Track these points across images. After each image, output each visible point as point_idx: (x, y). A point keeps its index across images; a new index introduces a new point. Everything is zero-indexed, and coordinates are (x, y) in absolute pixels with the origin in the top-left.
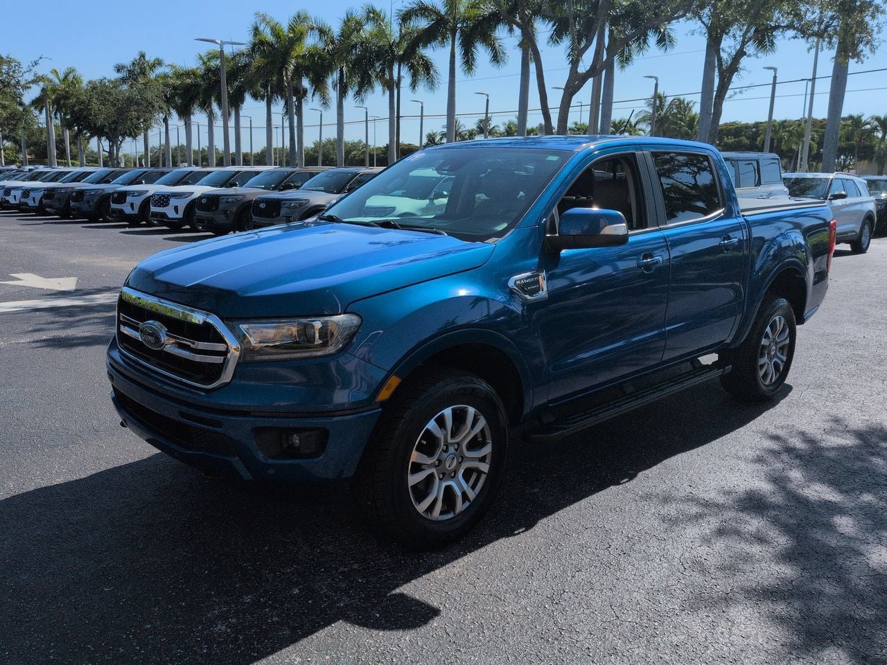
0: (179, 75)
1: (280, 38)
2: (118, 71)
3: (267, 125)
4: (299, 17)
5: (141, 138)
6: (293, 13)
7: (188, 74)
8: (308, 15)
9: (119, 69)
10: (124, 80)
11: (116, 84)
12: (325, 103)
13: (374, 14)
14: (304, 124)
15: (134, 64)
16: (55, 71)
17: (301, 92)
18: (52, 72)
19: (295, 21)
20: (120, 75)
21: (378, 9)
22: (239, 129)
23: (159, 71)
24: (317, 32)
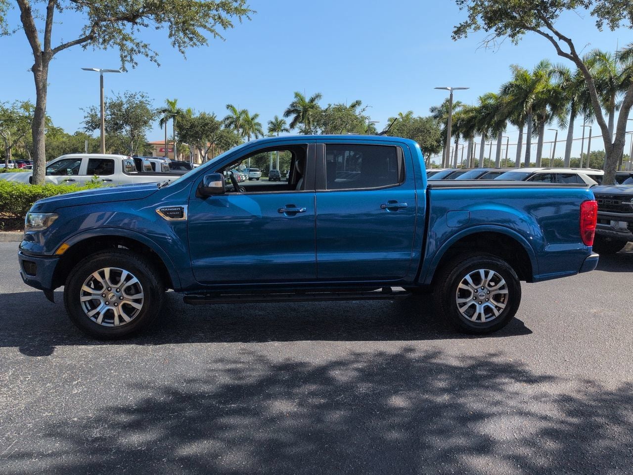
0: (466, 112)
1: (526, 81)
2: (432, 111)
3: (518, 142)
4: (542, 64)
5: (441, 154)
6: (538, 63)
7: (472, 110)
8: (550, 62)
9: (433, 110)
10: (435, 117)
11: (428, 120)
12: (562, 125)
13: (600, 56)
14: (544, 140)
15: (443, 106)
16: (401, 114)
17: (544, 117)
18: (399, 115)
19: (539, 67)
20: (433, 114)
21: (604, 52)
22: (500, 146)
23: (458, 109)
24: (558, 74)
